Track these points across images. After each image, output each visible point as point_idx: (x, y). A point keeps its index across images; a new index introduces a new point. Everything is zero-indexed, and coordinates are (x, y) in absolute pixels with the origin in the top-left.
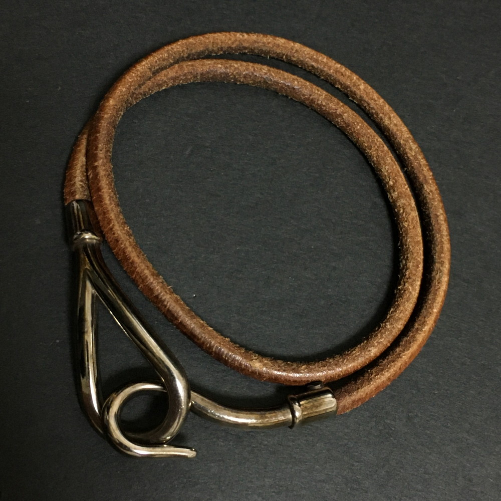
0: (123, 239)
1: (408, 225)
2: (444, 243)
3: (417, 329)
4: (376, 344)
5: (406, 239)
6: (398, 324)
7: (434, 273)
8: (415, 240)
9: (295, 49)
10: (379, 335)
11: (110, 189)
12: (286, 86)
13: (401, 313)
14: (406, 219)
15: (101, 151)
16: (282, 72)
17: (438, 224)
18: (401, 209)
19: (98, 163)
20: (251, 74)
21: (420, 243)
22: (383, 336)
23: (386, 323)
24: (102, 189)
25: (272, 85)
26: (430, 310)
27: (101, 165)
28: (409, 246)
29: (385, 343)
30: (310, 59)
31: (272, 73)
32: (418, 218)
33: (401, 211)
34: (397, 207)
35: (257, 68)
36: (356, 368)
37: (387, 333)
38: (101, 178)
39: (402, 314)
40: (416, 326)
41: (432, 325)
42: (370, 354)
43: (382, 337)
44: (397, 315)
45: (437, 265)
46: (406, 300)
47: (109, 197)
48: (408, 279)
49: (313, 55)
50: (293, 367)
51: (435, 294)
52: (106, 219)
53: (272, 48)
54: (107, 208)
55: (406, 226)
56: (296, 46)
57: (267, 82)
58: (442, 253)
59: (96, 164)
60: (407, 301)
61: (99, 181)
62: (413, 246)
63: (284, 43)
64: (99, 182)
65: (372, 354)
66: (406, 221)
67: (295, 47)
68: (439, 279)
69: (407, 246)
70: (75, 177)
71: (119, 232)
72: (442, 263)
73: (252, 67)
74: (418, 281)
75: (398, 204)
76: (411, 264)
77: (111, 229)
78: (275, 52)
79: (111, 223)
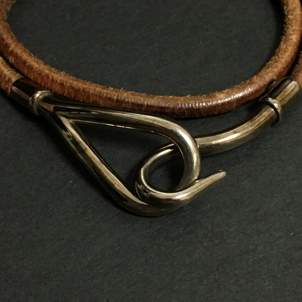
0: (65, 80)
4: (292, 33)
6: (297, 12)
10: (289, 26)
11: (32, 58)
15: (8, 39)
19: (12, 48)
22: (293, 24)
23: (287, 17)
24: (27, 60)
27: (15, 47)
29: (297, 28)
36: (291, 56)
37: (293, 22)
38: (21, 55)
39: (294, 5)
42: (293, 41)
43: (292, 26)
44: (291, 7)
47: (35, 62)
50: (248, 82)
52: (44, 77)
54: (39, 70)
59: (11, 49)
61: (21, 57)
64: (22, 58)
65: (295, 40)
71: (60, 78)
77: (52, 80)
79: (50, 76)
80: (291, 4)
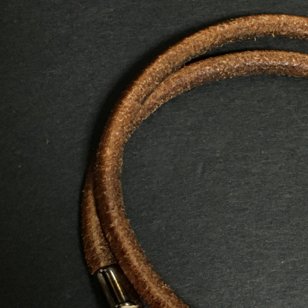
0: (164, 300)
9: (282, 23)
11: (134, 249)
12: (284, 67)
15: (113, 209)
16: (275, 53)
19: (114, 224)
20: (243, 66)
24: (126, 251)
25: (269, 69)
27: (118, 225)
30: (301, 28)
31: (265, 58)
35: (248, 57)
38: (122, 240)
47: (136, 258)
49: (304, 23)
52: (140, 283)
53: (257, 29)
54: (137, 271)
56: (282, 19)
57: (263, 69)
59: (112, 225)
61: (120, 243)
63: (269, 20)
64: (121, 245)
67: (282, 21)
70: (93, 242)
71: (158, 294)
73: (242, 57)
77: (148, 292)
78: (261, 33)
79: (147, 287)
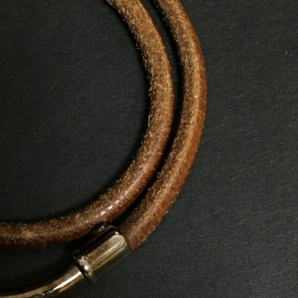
1: (136, 21)
2: (181, 23)
3: (185, 124)
4: (145, 159)
5: (138, 36)
6: (161, 129)
7: (182, 59)
8: (148, 34)
10: (145, 148)
13: (159, 115)
14: (131, 17)
17: (168, 5)
18: (123, 8)
21: (155, 34)
22: (150, 147)
23: (148, 132)
26: (190, 98)
28: (144, 42)
29: (153, 154)
32: (144, 9)
33: (124, 10)
34: (119, 8)
36: (134, 193)
37: (152, 143)
39: (161, 116)
40: (182, 121)
41: (199, 113)
42: (143, 172)
43: (148, 149)
44: (156, 120)
45: (183, 49)
46: (160, 100)
48: (154, 77)
51: (191, 80)
55: (134, 23)
58: (183, 33)
60: (162, 100)
62: (148, 41)
65: (145, 171)
66: (132, 19)
68: (189, 62)
69: (143, 44)
72: (187, 45)
74: (166, 74)
75: (118, 5)
76: (153, 60)
80: (158, 114)
